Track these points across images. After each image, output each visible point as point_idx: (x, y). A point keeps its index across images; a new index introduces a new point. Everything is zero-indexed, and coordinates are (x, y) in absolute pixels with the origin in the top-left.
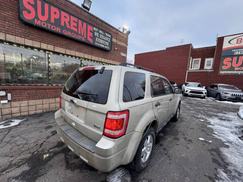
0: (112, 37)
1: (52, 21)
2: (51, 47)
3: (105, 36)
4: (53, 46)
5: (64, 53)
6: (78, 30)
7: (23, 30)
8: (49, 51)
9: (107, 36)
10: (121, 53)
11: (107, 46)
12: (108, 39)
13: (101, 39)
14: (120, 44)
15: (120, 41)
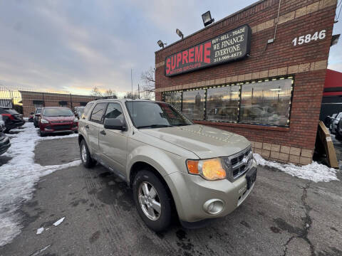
0: (249, 27)
1: (178, 66)
3: (232, 37)
6: (194, 59)
9: (235, 36)
10: (295, 40)
11: (236, 52)
12: (239, 39)
13: (224, 48)
14: (291, 18)
15: (290, 11)
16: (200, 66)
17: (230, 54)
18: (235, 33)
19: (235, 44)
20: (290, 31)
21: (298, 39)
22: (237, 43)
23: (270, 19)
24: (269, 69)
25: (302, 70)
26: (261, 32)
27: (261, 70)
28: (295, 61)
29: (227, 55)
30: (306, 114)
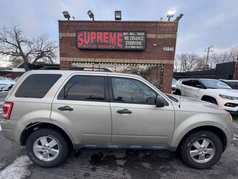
0: (146, 33)
1: (92, 42)
2: (93, 60)
3: (137, 36)
4: (94, 59)
5: (101, 62)
6: (109, 41)
7: (80, 53)
8: (93, 62)
9: (139, 36)
10: (164, 48)
11: (140, 45)
12: (141, 38)
13: (131, 41)
14: (162, 37)
15: (162, 33)
16: (114, 47)
17: (136, 46)
18: (139, 34)
19: (139, 41)
20: (162, 43)
21: (165, 48)
22: (140, 41)
23: (154, 33)
24: (154, 59)
25: (166, 63)
26: (150, 39)
27: (150, 59)
28: (164, 58)
29: (134, 45)
30: (168, 83)
